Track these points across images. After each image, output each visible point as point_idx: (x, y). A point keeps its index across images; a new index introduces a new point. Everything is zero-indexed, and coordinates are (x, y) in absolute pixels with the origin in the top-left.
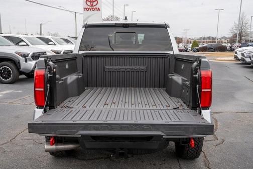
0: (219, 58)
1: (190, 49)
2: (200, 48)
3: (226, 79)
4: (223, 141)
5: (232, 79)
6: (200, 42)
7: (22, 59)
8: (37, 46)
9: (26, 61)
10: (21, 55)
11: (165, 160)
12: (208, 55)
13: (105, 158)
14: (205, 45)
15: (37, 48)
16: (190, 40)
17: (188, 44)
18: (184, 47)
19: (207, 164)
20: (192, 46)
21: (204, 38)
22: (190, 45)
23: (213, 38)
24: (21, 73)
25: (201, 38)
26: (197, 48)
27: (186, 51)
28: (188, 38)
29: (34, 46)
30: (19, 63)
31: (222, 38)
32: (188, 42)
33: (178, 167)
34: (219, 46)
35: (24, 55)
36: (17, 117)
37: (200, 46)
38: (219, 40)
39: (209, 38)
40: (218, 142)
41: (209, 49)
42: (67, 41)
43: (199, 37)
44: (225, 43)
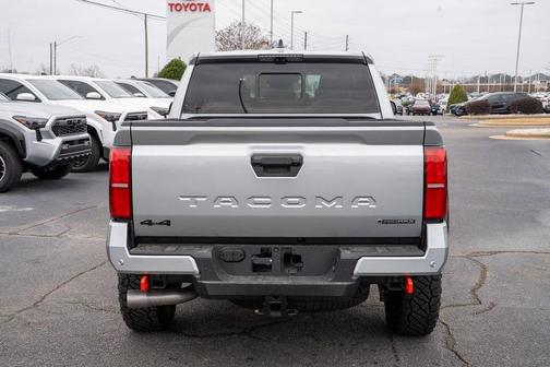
0: (516, 131)
1: (445, 107)
2: (469, 105)
3: (524, 180)
4: (493, 305)
5: (538, 181)
6: (471, 90)
7: (29, 134)
8: (61, 103)
9: (39, 138)
10: (27, 124)
11: (363, 337)
12: (490, 122)
13: (240, 334)
14: (486, 96)
15: (62, 107)
16: (445, 84)
17: (439, 96)
18: (430, 102)
19: (450, 344)
20: (450, 101)
21: (483, 80)
22: (447, 97)
23: (508, 79)
24: (27, 166)
25: (475, 79)
26: (462, 104)
27: (435, 113)
28: (441, 78)
29: (53, 102)
30: (23, 142)
31: (533, 78)
32: (440, 90)
33: (390, 349)
34: (521, 98)
35: (34, 123)
36: (36, 262)
37: (470, 100)
38: (525, 82)
39: (497, 77)
40: (480, 307)
41: (494, 107)
42: (131, 90)
43: (469, 76)
44: (542, 90)
